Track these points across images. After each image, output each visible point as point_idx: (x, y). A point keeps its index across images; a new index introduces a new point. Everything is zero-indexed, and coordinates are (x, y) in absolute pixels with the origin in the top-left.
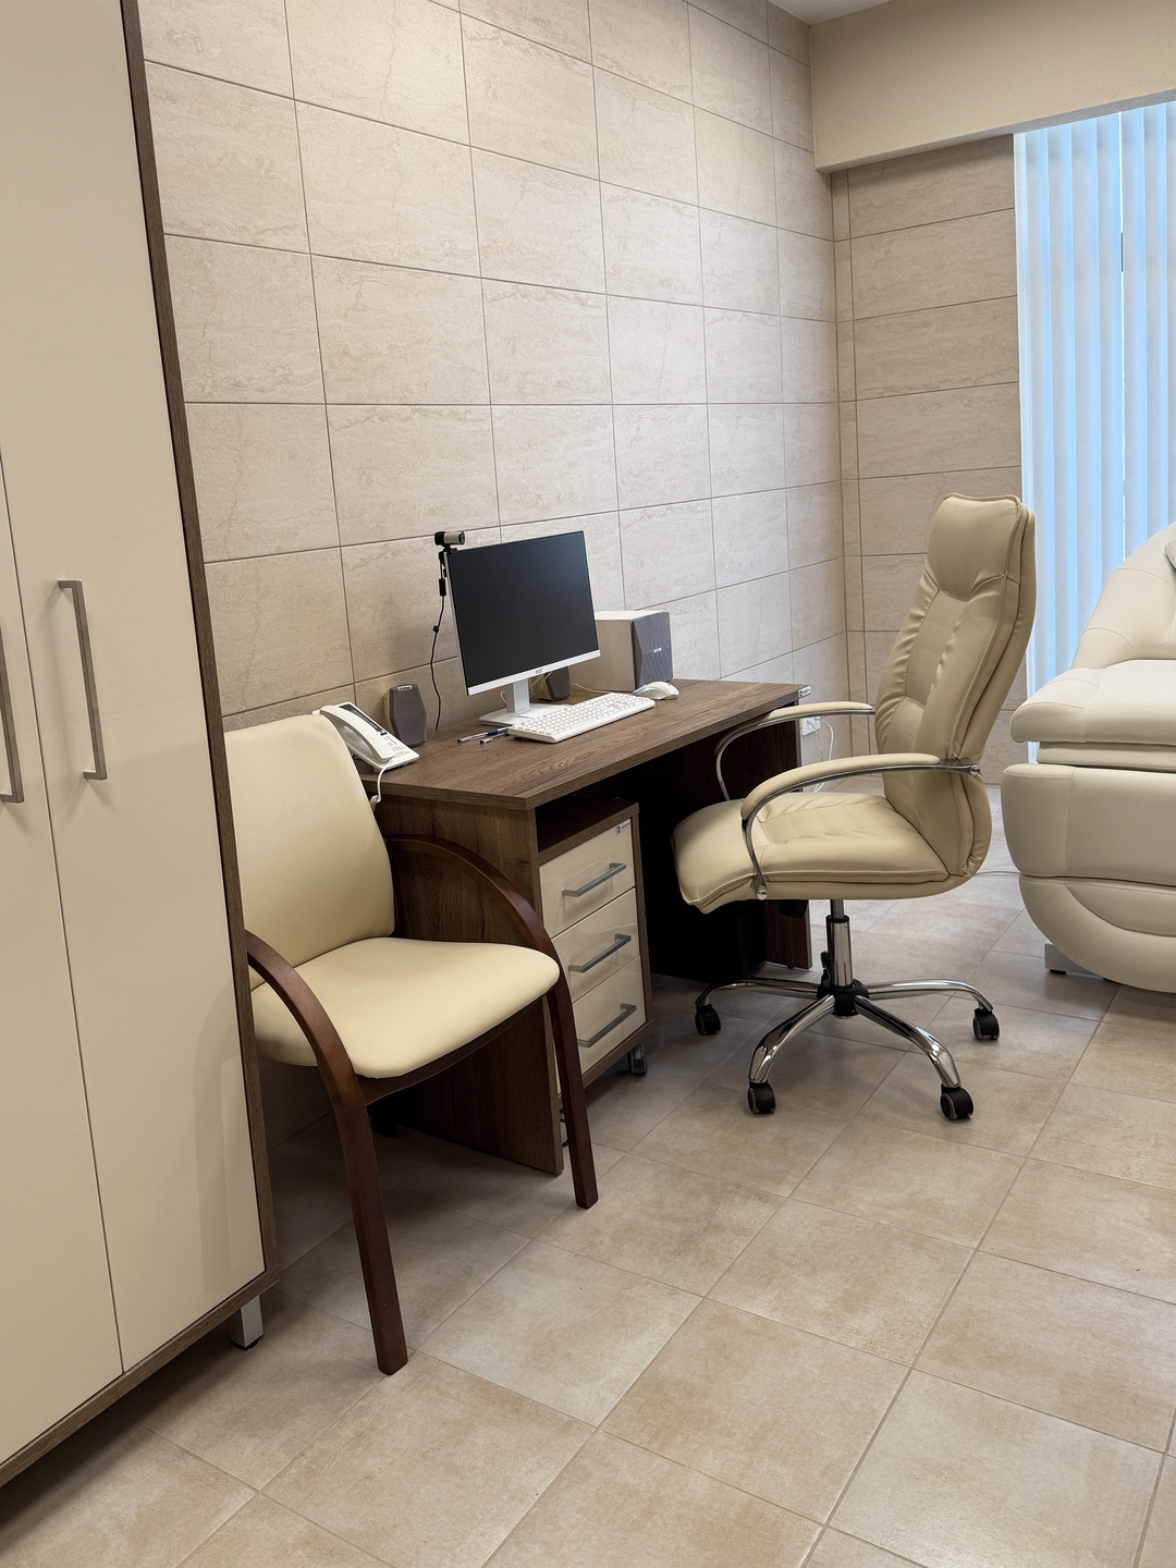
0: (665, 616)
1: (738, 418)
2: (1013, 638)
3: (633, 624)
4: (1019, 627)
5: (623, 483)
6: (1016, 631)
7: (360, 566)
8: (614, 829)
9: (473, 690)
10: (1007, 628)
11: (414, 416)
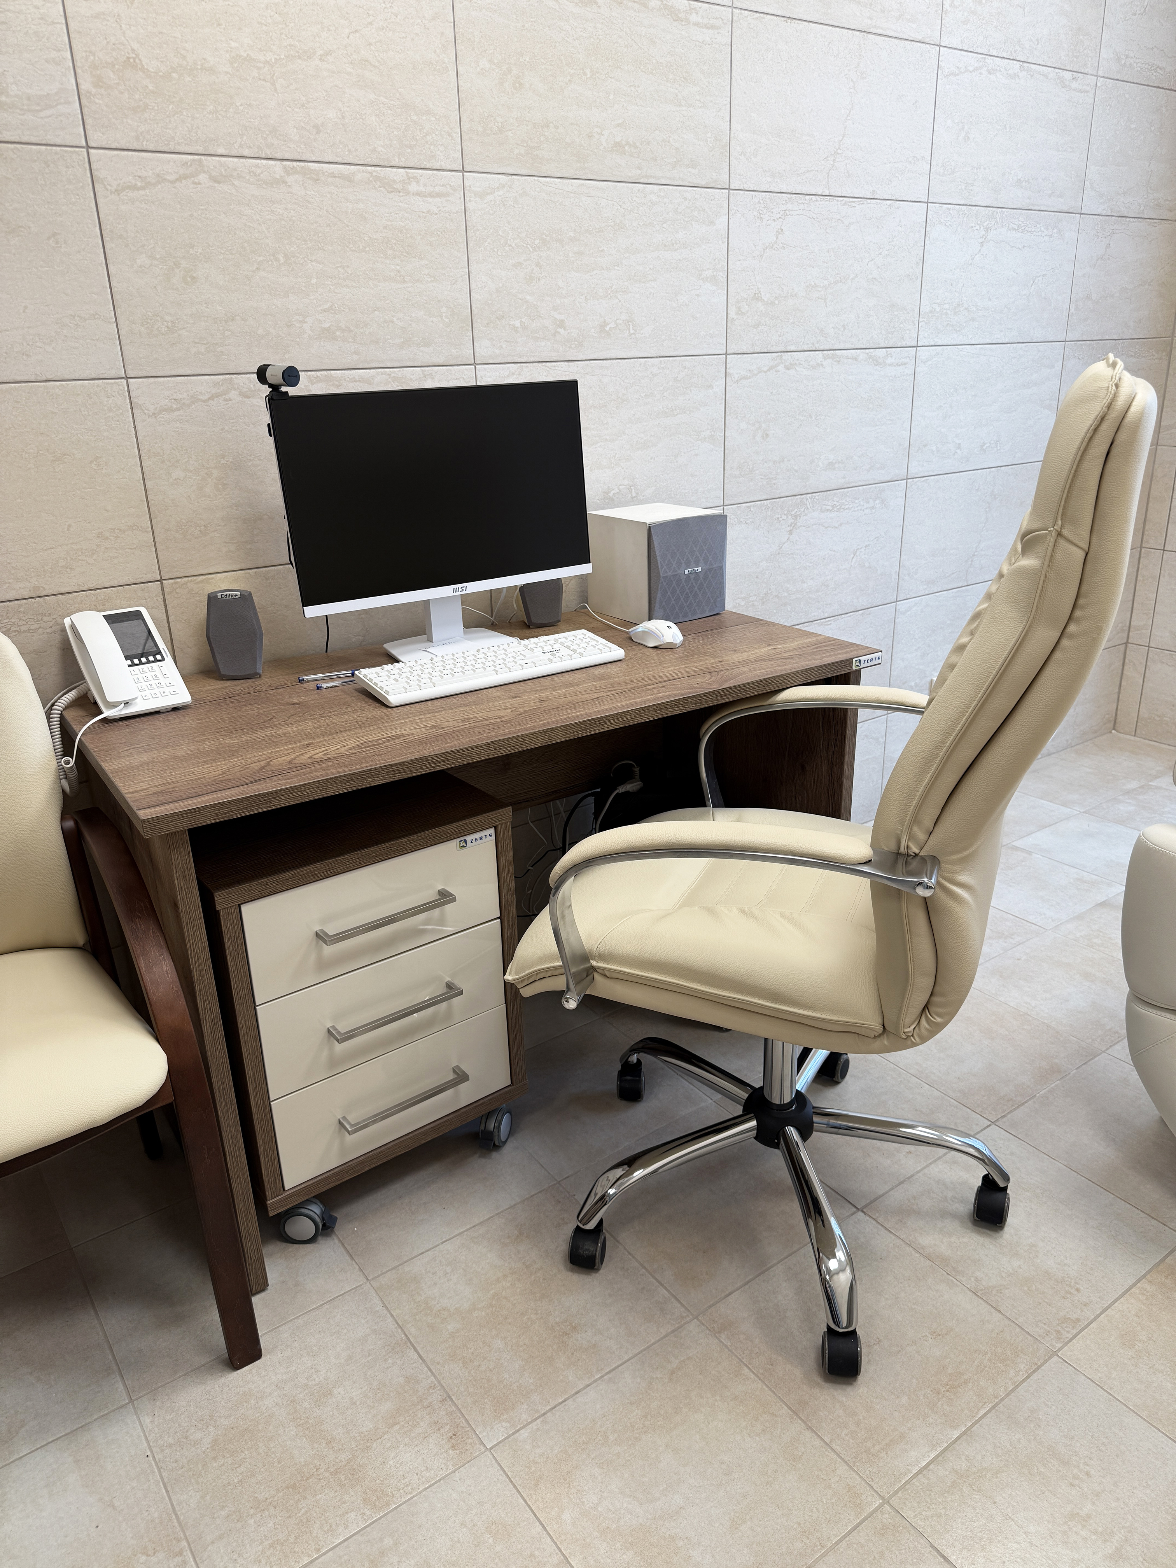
0: (721, 520)
1: (987, 229)
2: (1058, 655)
3: (650, 530)
4: (1072, 637)
5: (739, 312)
6: (1065, 642)
7: (170, 410)
8: (453, 844)
9: (314, 611)
10: (1045, 636)
11: (290, 179)
